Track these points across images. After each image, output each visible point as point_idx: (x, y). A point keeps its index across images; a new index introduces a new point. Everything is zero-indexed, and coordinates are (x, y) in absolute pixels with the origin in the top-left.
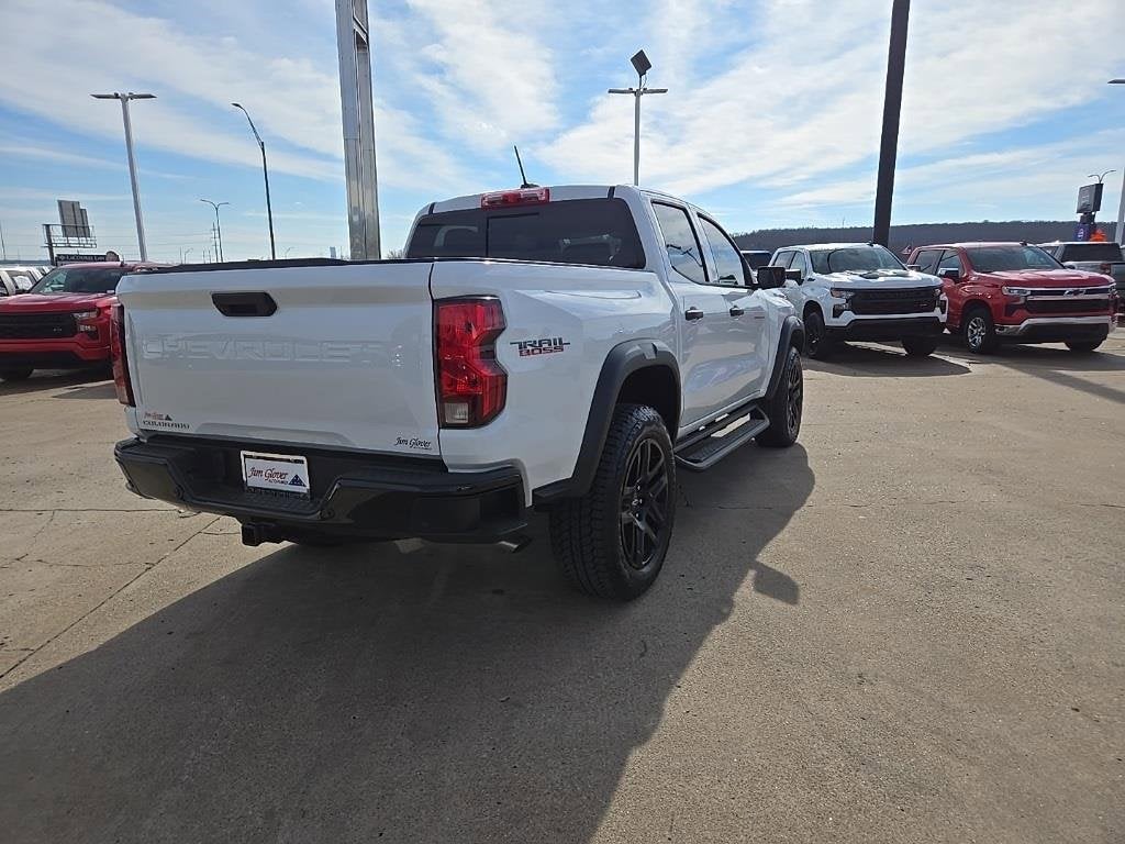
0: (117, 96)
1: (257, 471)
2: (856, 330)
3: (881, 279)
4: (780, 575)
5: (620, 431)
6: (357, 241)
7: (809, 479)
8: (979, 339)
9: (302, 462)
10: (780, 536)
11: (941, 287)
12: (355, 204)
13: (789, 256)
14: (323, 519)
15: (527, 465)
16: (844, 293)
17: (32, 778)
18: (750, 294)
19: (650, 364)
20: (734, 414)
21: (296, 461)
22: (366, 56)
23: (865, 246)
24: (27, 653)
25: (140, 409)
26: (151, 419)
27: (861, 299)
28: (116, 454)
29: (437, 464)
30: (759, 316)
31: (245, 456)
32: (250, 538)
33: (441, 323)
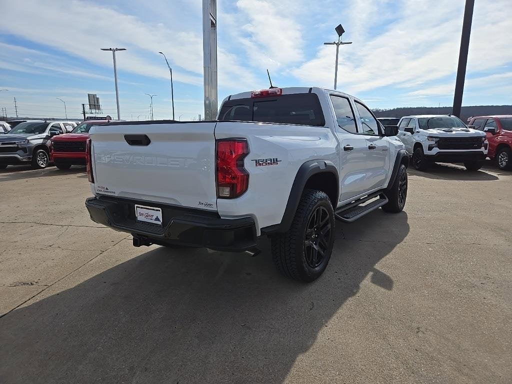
0: (111, 49)
1: (143, 214)
2: (440, 157)
3: (454, 132)
4: (385, 275)
5: (306, 203)
6: (208, 112)
7: (406, 229)
8: (504, 163)
9: (160, 211)
10: (388, 256)
11: (485, 137)
12: (207, 96)
13: (408, 120)
14: (166, 237)
15: (257, 216)
16: (434, 139)
17: (38, 342)
18: (380, 139)
19: (321, 171)
20: (371, 196)
21: (157, 210)
22: (215, 29)
23: (447, 116)
24: (46, 287)
25: (96, 184)
26: (100, 189)
27: (442, 142)
28: (86, 204)
29: (215, 214)
30: (385, 149)
31: (137, 207)
32: (137, 243)
33: (219, 150)
